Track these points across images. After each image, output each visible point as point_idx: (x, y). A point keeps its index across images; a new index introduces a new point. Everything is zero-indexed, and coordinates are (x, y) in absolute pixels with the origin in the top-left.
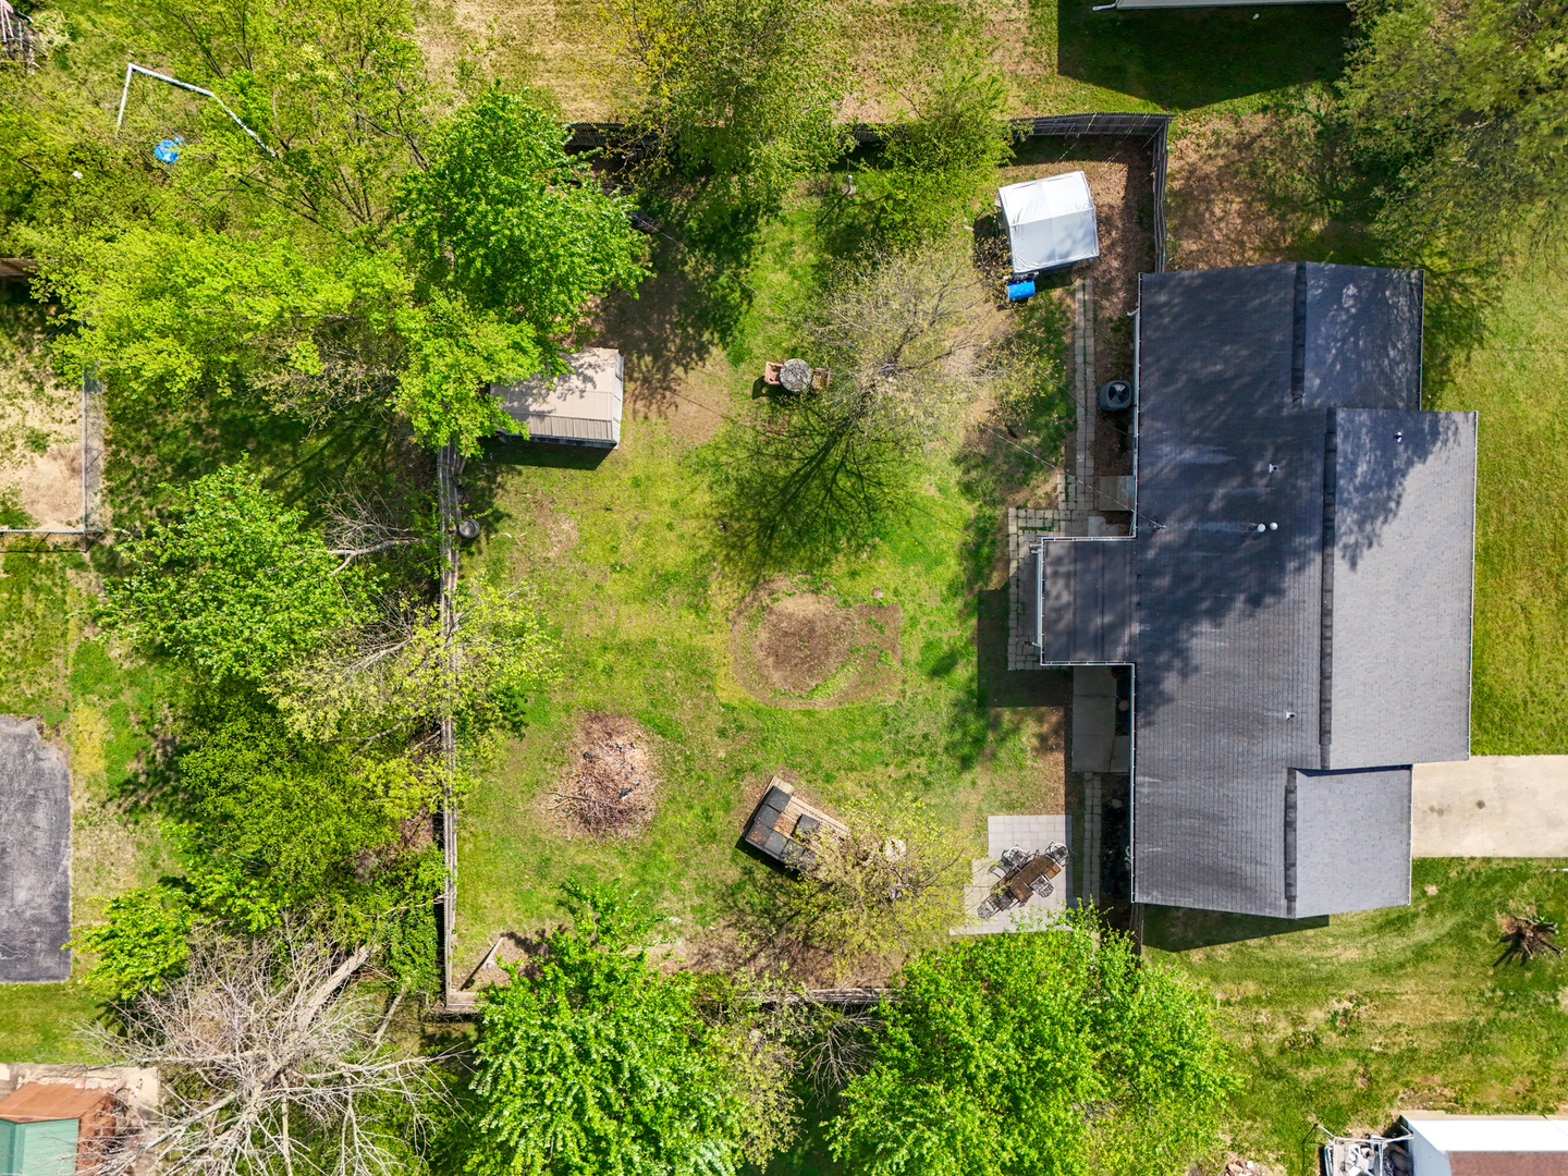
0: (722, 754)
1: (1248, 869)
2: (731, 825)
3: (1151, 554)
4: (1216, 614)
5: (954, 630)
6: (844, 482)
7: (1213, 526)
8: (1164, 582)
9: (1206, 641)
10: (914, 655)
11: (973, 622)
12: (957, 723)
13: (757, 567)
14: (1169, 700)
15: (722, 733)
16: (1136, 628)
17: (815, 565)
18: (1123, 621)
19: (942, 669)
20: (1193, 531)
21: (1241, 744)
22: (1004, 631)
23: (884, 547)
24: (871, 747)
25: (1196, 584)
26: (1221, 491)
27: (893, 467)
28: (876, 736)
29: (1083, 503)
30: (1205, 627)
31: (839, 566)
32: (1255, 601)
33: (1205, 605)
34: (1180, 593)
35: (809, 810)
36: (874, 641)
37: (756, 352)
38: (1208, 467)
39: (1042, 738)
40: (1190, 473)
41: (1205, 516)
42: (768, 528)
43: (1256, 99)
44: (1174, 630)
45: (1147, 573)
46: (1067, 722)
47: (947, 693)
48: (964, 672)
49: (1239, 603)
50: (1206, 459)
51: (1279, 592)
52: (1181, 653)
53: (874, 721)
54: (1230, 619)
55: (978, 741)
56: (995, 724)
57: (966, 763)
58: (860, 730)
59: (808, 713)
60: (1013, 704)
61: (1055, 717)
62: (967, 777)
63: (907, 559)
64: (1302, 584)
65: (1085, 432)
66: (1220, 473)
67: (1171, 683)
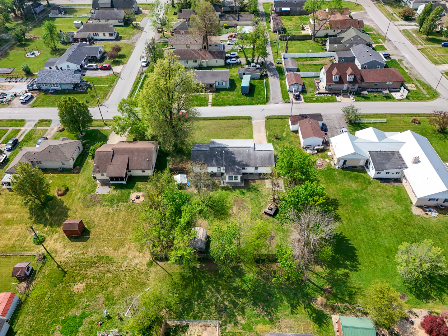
2: (271, 219)
4: (235, 158)
5: (238, 192)
6: (215, 204)
7: (224, 159)
9: (238, 159)
10: (242, 196)
11: (237, 190)
12: (252, 192)
13: (228, 215)
14: (246, 163)
15: (256, 220)
16: (237, 167)
17: (228, 208)
19: (244, 193)
20: (224, 161)
21: (252, 155)
22: (238, 186)
23: (226, 200)
24: (257, 201)
25: (231, 160)
26: (219, 158)
27: (213, 199)
28: (255, 201)
29: (220, 178)
31: (228, 205)
32: (233, 154)
33: (233, 159)
34: (232, 162)
35: (267, 208)
36: (240, 201)
39: (254, 182)
40: (216, 161)
41: (222, 159)
42: (222, 214)
44: (237, 163)
45: (229, 165)
46: (252, 180)
47: (248, 194)
48: (244, 191)
49: (233, 156)
51: (232, 152)
52: (240, 162)
53: (252, 201)
55: (255, 189)
56: (252, 188)
57: (258, 191)
58: (254, 203)
59: (252, 209)
60: (249, 185)
62: (260, 190)
63: (227, 197)
64: (231, 150)
66: (216, 158)
67: (244, 163)
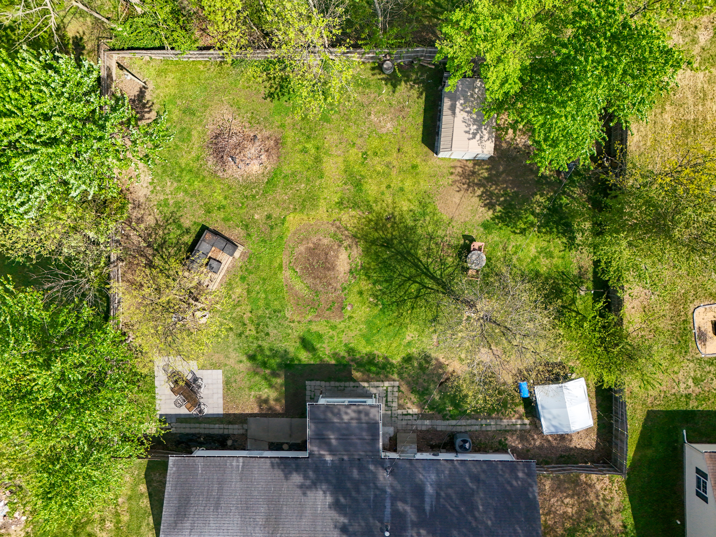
0: (256, 217)
1: (187, 525)
2: (215, 222)
3: (372, 467)
4: (337, 506)
5: (329, 350)
6: (414, 288)
7: (388, 504)
8: (355, 474)
9: (322, 500)
10: (314, 328)
11: (333, 362)
12: (275, 353)
13: (365, 238)
14: (287, 478)
15: (269, 217)
16: (328, 458)
17: (366, 271)
18: (332, 451)
19: (306, 344)
20: (385, 492)
21: (260, 520)
22: (329, 379)
23: (376, 311)
24: (261, 303)
25: (354, 494)
26: (408, 509)
27: (422, 316)
28: (267, 306)
29: (401, 424)
30: (329, 499)
31: (365, 285)
32: (344, 529)
33: (342, 500)
34: (349, 485)
35: (224, 267)
36: (323, 305)
37: (490, 237)
38: (423, 501)
39: (266, 401)
40: (419, 491)
41: (394, 499)
42: (387, 244)
43: (630, 521)
44: (328, 481)
45: (360, 465)
46: (276, 415)
48: (304, 357)
49: (343, 520)
50: (427, 499)
52: (314, 485)
53: (276, 305)
54: (334, 514)
55: (264, 364)
56: (274, 374)
57: (252, 358)
58: (271, 297)
59: (280, 267)
60: (286, 385)
61: (278, 408)
62: (244, 358)
63: (370, 324)
65: (442, 425)
66: (419, 509)
67: (297, 478)
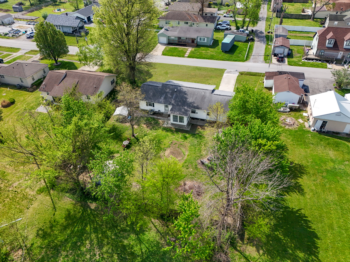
0: (192, 170)
1: (226, 100)
3: (175, 104)
4: (186, 98)
5: (180, 135)
7: (174, 97)
8: (180, 103)
9: (190, 100)
10: (183, 140)
11: (179, 133)
12: (196, 138)
14: (198, 105)
15: (187, 169)
16: (186, 108)
17: (161, 149)
19: (186, 138)
20: (174, 99)
21: (207, 98)
22: (182, 130)
25: (181, 100)
26: (169, 96)
28: (195, 148)
29: (166, 119)
30: (188, 100)
31: (162, 146)
32: (186, 94)
33: (185, 99)
34: (182, 102)
36: (178, 145)
38: (165, 96)
39: (202, 129)
40: (165, 98)
41: (172, 98)
44: (187, 103)
45: (178, 105)
46: (200, 126)
47: (190, 139)
48: (187, 135)
51: (185, 92)
52: (191, 103)
54: (187, 97)
55: (200, 136)
56: (198, 134)
57: (204, 138)
58: (193, 149)
59: (188, 155)
60: (195, 131)
62: (206, 138)
63: (165, 138)
64: (185, 89)
65: (155, 117)
66: (166, 95)
67: (195, 105)
